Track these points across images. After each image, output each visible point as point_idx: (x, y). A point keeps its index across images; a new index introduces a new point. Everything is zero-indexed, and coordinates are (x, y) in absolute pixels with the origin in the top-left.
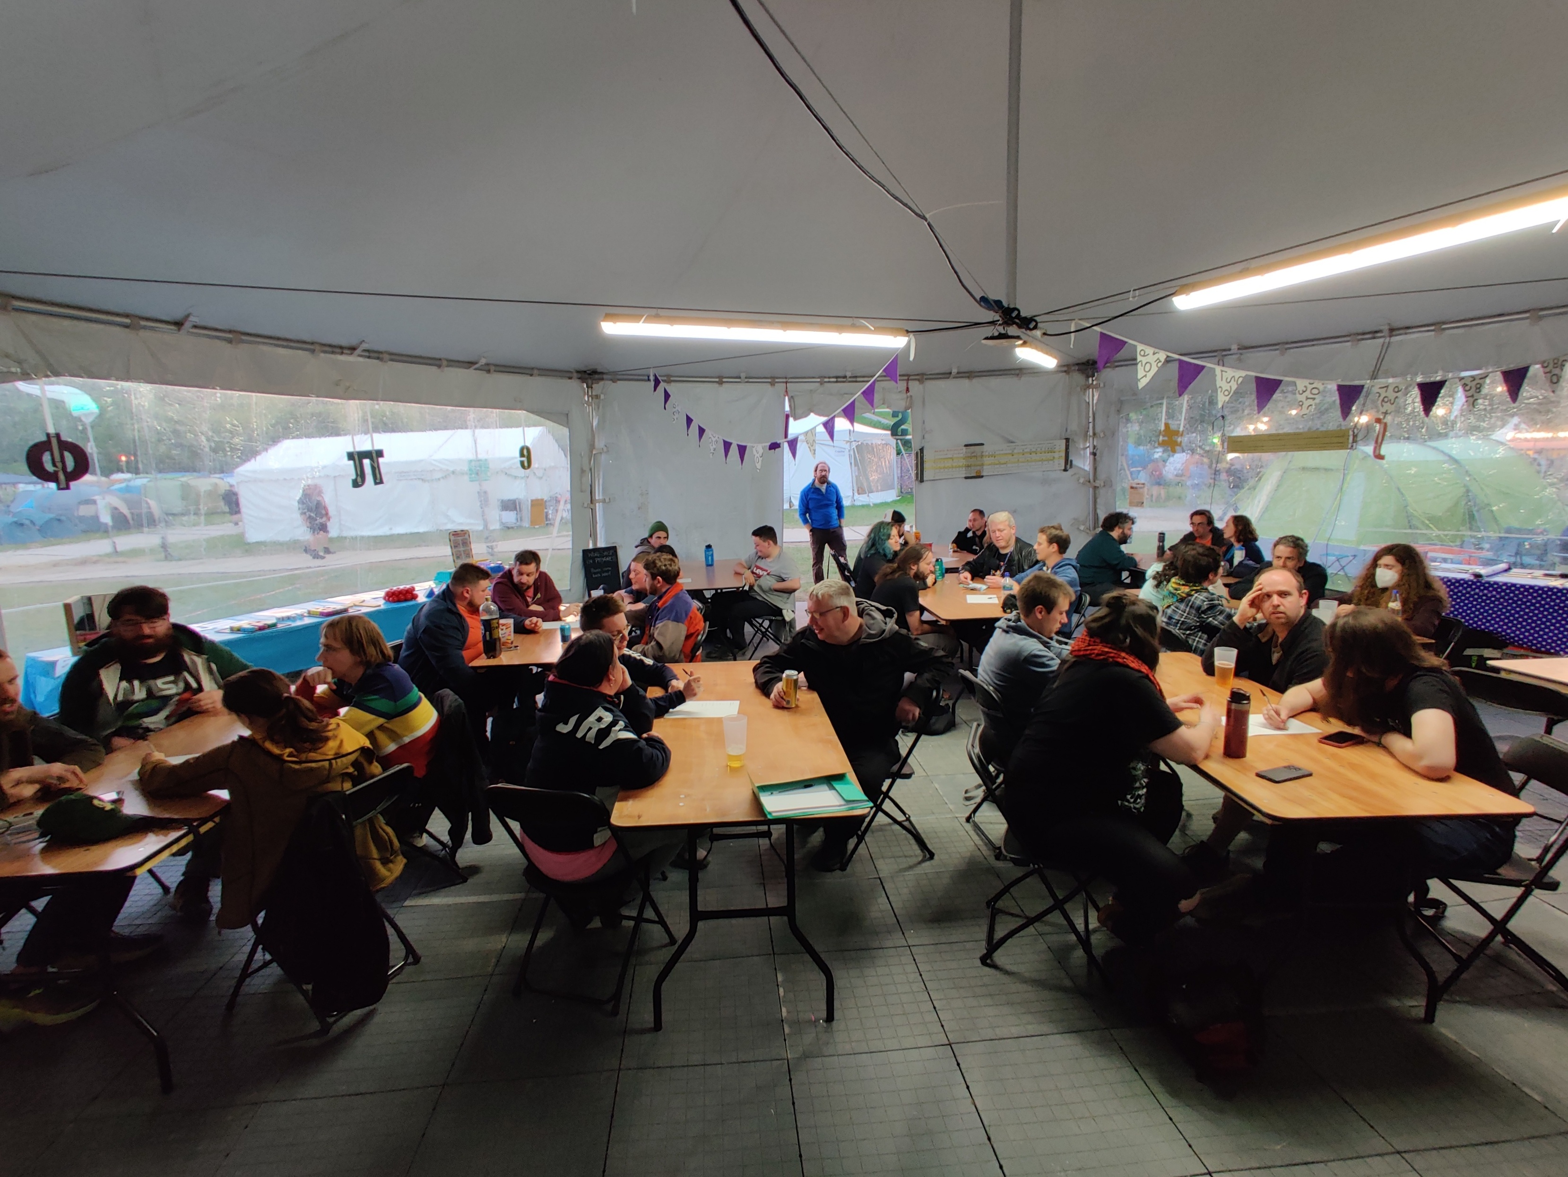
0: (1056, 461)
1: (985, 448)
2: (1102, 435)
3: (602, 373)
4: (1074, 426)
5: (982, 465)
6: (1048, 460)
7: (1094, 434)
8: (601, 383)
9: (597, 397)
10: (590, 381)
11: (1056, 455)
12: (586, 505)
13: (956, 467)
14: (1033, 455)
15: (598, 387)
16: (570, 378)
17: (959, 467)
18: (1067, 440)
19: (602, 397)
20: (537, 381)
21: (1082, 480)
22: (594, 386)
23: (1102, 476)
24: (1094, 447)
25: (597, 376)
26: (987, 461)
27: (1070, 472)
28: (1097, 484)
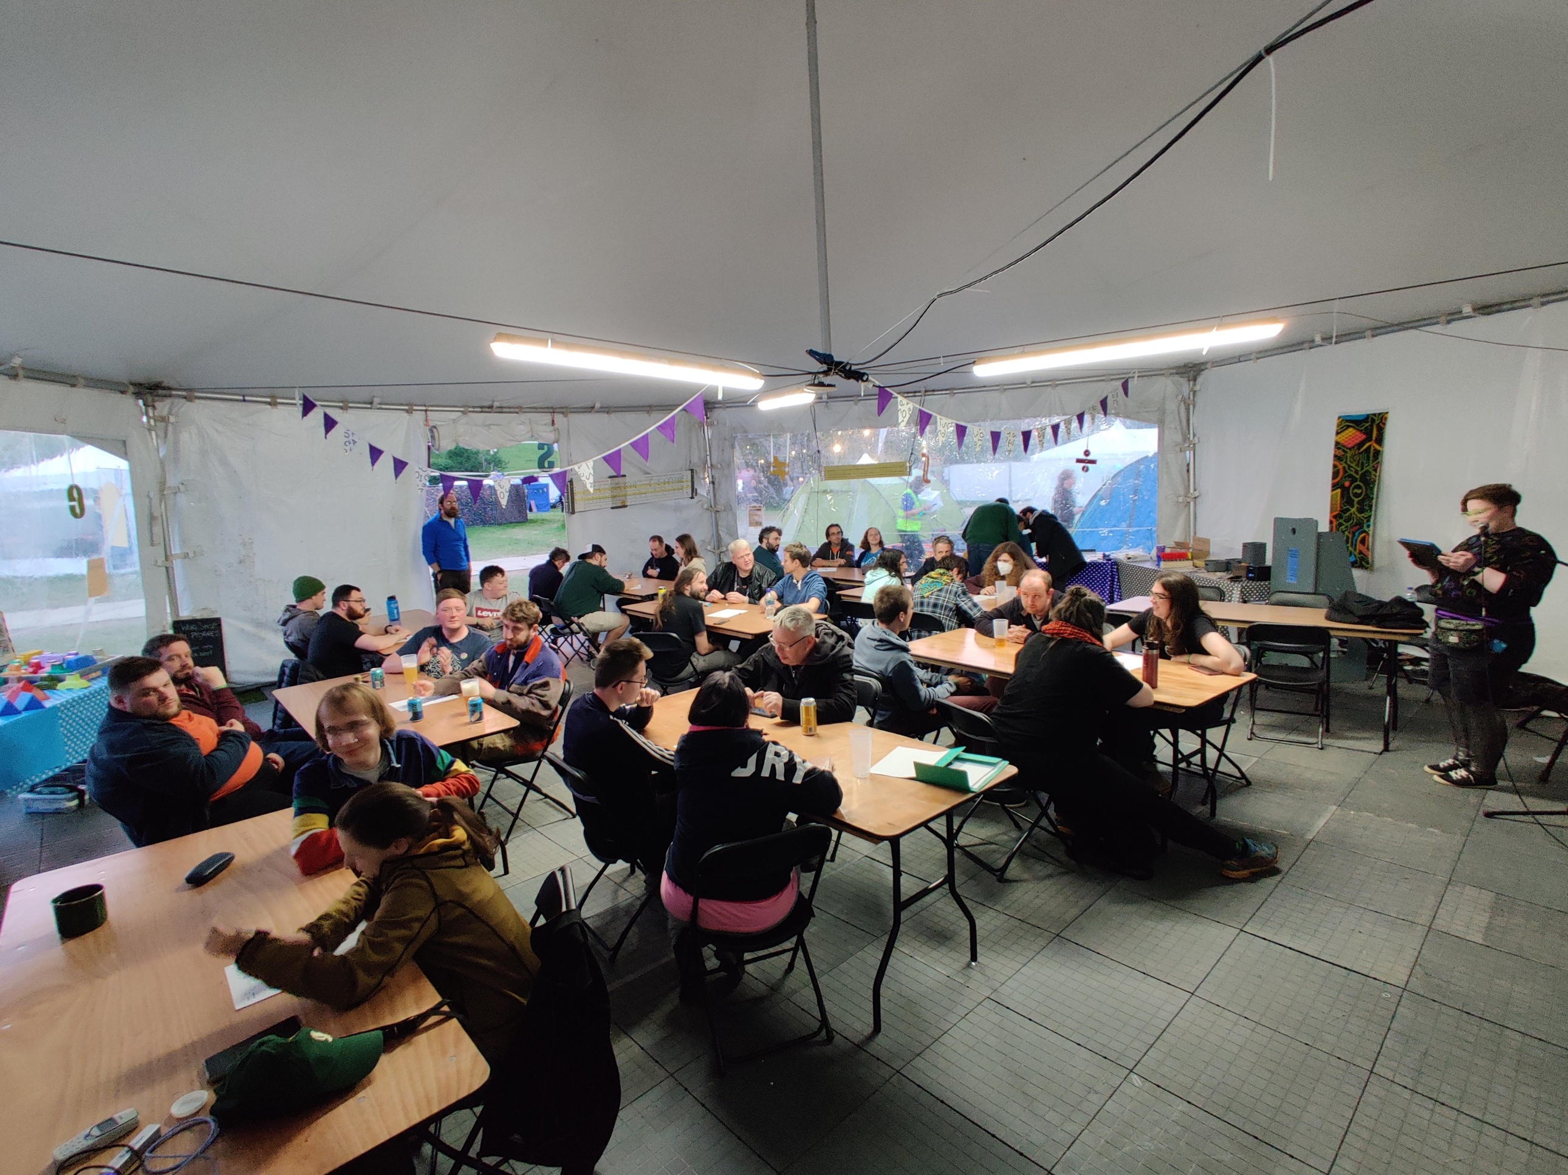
0: (685, 490)
1: (627, 479)
2: (719, 466)
3: (170, 389)
4: (695, 459)
5: (626, 495)
6: (679, 489)
7: (712, 465)
8: (168, 401)
9: (163, 419)
10: (150, 398)
11: (684, 484)
12: (160, 563)
13: (603, 498)
14: (667, 485)
15: (163, 407)
16: (123, 392)
17: (606, 497)
18: (692, 471)
19: (172, 419)
20: (81, 395)
21: (705, 506)
22: (157, 404)
23: (721, 502)
24: (713, 477)
25: (160, 392)
26: (629, 491)
27: (696, 498)
28: (719, 508)
